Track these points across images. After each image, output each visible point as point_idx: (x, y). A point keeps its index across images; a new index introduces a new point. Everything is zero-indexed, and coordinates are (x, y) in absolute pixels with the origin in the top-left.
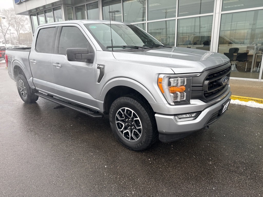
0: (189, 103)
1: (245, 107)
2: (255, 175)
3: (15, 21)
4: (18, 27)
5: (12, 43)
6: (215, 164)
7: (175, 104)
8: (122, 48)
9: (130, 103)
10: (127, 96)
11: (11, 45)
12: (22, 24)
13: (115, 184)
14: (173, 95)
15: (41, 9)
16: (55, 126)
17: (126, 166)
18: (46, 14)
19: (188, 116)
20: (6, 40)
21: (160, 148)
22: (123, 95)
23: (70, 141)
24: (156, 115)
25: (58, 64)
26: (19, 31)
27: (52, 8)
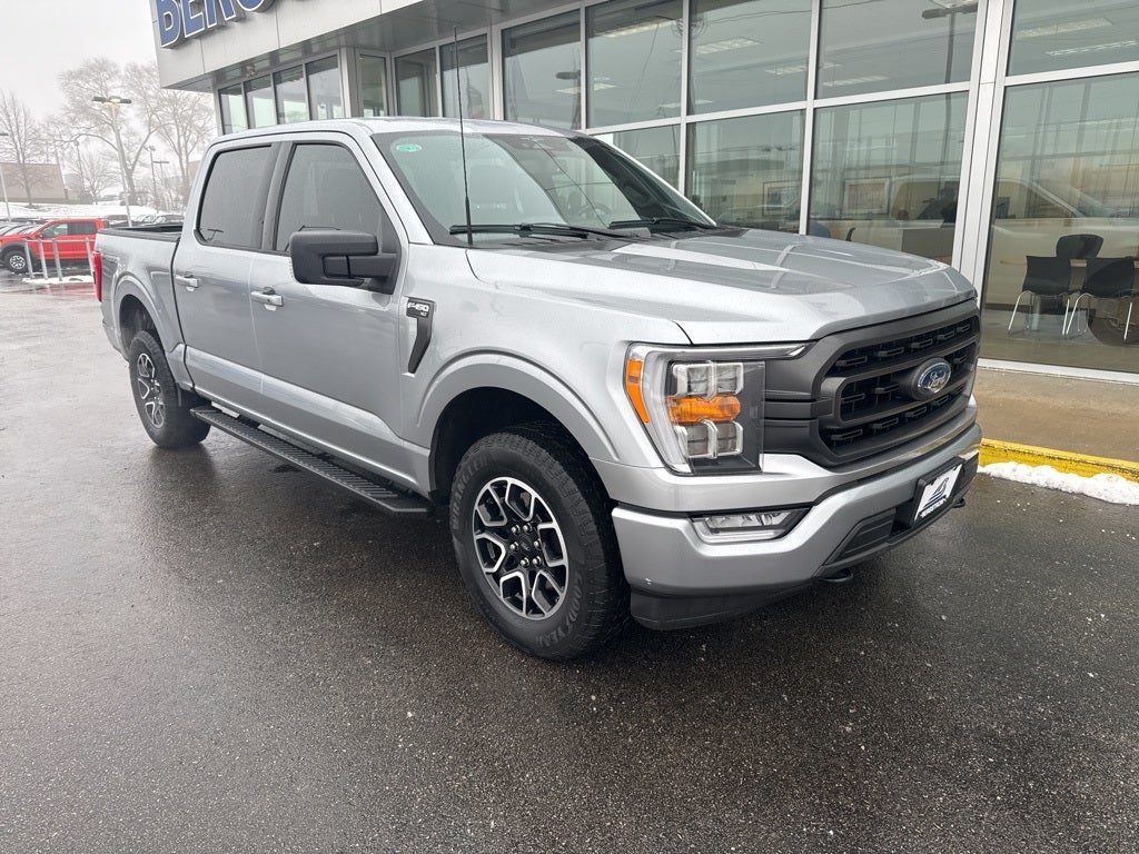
0: (757, 470)
1: (1075, 497)
2: (1029, 789)
3: (174, 114)
4: (182, 140)
5: (158, 204)
6: (864, 733)
7: (693, 471)
8: (514, 233)
9: (524, 458)
10: (515, 432)
11: (152, 212)
12: (200, 123)
13: (429, 784)
14: (686, 433)
15: (259, 66)
16: (252, 542)
17: (490, 718)
18: (279, 87)
19: (754, 520)
20: (136, 189)
21: (651, 656)
22: (499, 427)
23: (294, 607)
24: (617, 513)
25: (272, 292)
26: (187, 155)
27: (303, 62)
